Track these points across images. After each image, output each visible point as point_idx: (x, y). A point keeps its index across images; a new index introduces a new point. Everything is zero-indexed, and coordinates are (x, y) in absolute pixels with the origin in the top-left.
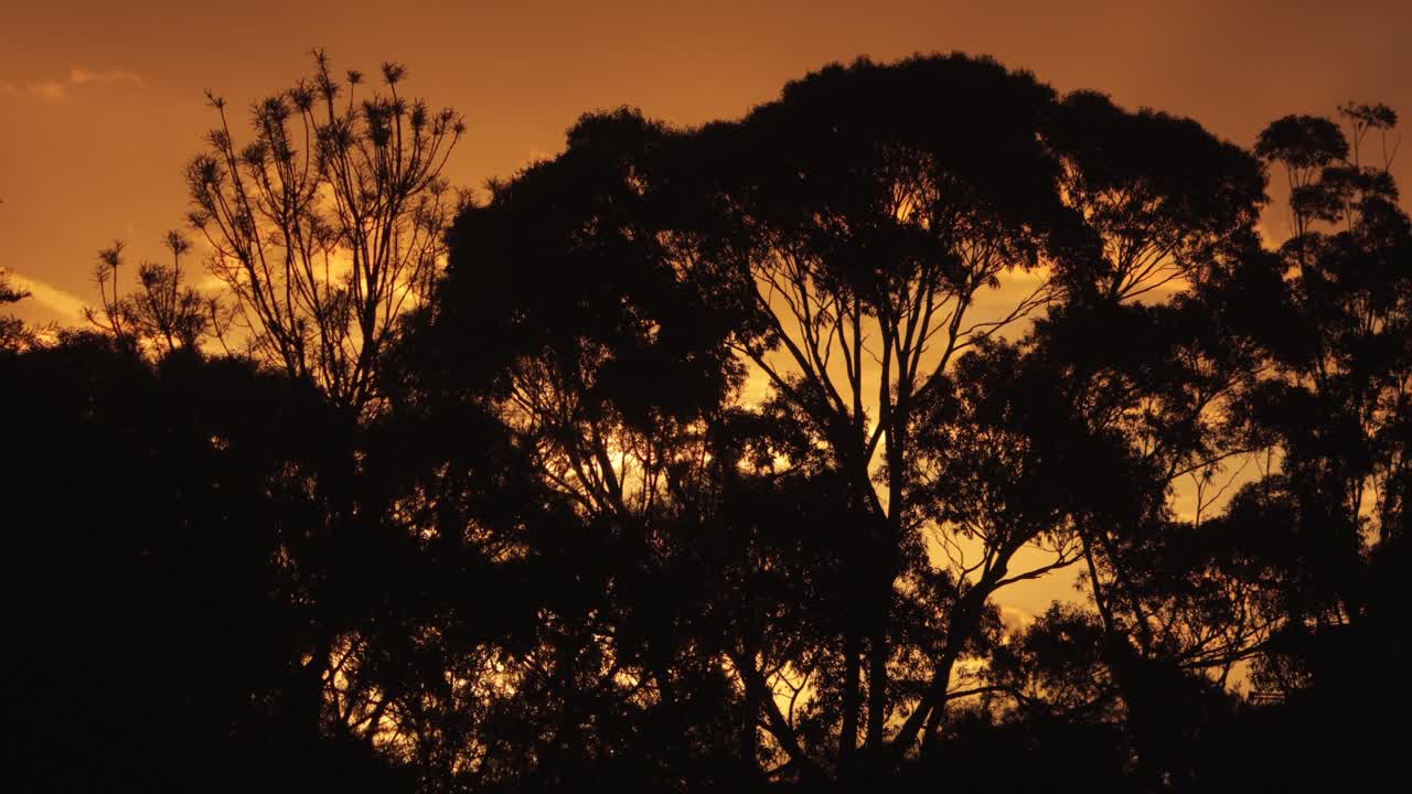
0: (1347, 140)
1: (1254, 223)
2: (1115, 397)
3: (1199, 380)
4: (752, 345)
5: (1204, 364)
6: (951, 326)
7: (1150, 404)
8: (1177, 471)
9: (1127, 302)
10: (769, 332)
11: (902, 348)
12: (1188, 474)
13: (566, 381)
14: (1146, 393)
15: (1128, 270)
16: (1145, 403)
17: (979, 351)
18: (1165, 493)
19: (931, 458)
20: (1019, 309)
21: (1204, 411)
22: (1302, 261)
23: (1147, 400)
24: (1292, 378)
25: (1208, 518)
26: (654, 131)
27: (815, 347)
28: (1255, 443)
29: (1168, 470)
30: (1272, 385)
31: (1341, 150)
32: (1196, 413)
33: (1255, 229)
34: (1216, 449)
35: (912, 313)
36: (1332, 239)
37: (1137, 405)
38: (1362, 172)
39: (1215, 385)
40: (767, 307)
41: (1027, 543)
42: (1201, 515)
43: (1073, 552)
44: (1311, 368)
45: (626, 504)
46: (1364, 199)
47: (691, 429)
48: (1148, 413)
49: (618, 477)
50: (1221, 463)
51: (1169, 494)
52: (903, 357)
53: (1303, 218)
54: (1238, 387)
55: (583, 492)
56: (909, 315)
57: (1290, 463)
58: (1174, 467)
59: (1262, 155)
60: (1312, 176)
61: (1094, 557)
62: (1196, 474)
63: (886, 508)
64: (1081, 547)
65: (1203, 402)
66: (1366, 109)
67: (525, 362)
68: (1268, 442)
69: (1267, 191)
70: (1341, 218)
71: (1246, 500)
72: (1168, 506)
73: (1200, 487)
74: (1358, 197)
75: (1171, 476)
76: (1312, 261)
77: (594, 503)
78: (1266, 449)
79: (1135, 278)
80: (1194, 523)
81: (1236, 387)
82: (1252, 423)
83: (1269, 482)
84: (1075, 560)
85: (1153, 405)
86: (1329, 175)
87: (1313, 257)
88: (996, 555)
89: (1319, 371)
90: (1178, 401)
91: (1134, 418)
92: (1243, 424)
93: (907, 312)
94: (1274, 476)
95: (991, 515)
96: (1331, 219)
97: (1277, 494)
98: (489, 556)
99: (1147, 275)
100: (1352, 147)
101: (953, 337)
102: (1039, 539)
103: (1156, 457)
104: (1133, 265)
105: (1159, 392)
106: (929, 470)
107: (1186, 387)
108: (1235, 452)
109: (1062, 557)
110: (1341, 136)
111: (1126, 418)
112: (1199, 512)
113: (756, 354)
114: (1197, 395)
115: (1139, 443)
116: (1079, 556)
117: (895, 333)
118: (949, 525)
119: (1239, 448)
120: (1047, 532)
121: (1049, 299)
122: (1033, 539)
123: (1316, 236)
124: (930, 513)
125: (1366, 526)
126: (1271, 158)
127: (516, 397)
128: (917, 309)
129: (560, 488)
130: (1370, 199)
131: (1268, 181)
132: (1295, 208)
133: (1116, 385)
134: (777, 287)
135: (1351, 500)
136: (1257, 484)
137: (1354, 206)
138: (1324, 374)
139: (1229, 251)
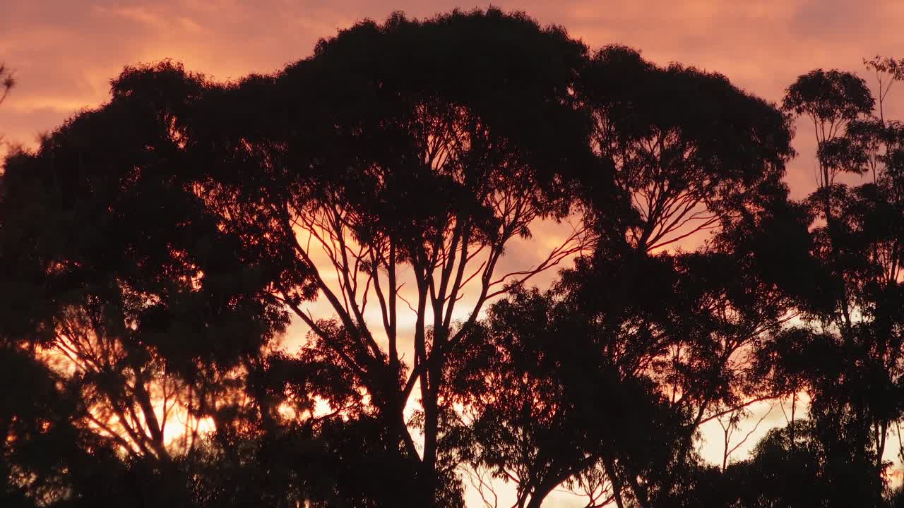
0: (873, 96)
1: (780, 176)
2: (644, 345)
3: (726, 328)
4: (290, 294)
5: (731, 314)
6: (484, 275)
7: (678, 350)
8: (704, 416)
9: (655, 252)
10: (308, 282)
11: (437, 297)
12: (715, 419)
13: (110, 329)
14: (675, 340)
15: (659, 219)
16: (673, 350)
17: (511, 299)
18: (693, 438)
19: (466, 403)
20: (550, 259)
21: (732, 357)
22: (827, 210)
23: (676, 347)
24: (817, 326)
25: (734, 462)
26: (195, 85)
27: (352, 295)
28: (781, 388)
29: (696, 416)
30: (796, 334)
31: (867, 105)
32: (724, 359)
33: (782, 180)
34: (742, 395)
35: (447, 261)
36: (856, 190)
37: (665, 352)
38: (887, 126)
39: (742, 333)
40: (306, 256)
41: (559, 487)
42: (728, 459)
43: (604, 495)
44: (835, 316)
45: (167, 450)
46: (888, 152)
47: (232, 375)
48: (676, 361)
49: (160, 422)
50: (746, 409)
51: (697, 439)
52: (438, 306)
53: (829, 169)
54: (764, 335)
55: (126, 437)
56: (444, 263)
57: (816, 408)
58: (701, 413)
59: (790, 108)
60: (837, 129)
61: (624, 499)
62: (722, 419)
63: (421, 454)
64: (611, 492)
65: (729, 351)
66: (893, 64)
67: (71, 310)
68: (794, 388)
69: (793, 143)
70: (866, 170)
71: (771, 446)
72: (696, 451)
73: (726, 432)
74: (883, 149)
75: (698, 421)
76: (837, 211)
77: (136, 448)
78: (792, 395)
79: (664, 229)
80: (722, 467)
81: (761, 335)
82: (777, 370)
83: (793, 428)
84: (606, 503)
85: (681, 352)
86: (854, 129)
87: (839, 209)
88: (529, 498)
89: (844, 319)
90: (705, 349)
91: (663, 364)
92: (768, 371)
93: (442, 261)
94: (800, 421)
95: (524, 460)
96: (856, 170)
97: (802, 440)
98: (32, 500)
99: (676, 226)
100: (877, 102)
101: (486, 285)
102: (571, 482)
103: (684, 403)
104: (664, 215)
105: (687, 340)
106: (465, 413)
107: (714, 335)
108: (760, 399)
109: (592, 501)
110: (866, 91)
111: (655, 364)
112: (726, 456)
113: (294, 303)
114: (723, 343)
115: (668, 391)
116: (609, 500)
117: (430, 281)
118: (482, 469)
119: (765, 394)
120: (578, 477)
121: (580, 248)
122: (565, 483)
123: (842, 188)
124: (466, 456)
125: (889, 471)
126: (799, 111)
127: (61, 345)
128: (452, 257)
129: (104, 433)
130: (895, 150)
131: (794, 134)
132: (821, 160)
133: (644, 331)
134: (316, 234)
135: (875, 446)
136: (782, 430)
137: (879, 158)
138: (848, 322)
139: (757, 202)
